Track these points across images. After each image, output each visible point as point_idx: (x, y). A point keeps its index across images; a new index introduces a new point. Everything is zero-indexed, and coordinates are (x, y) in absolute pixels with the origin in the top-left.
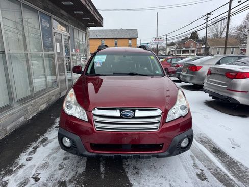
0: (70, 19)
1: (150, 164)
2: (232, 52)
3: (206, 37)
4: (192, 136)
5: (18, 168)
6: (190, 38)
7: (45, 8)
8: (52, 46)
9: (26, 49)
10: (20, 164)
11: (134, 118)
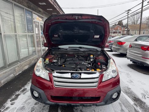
0: (45, 13)
1: (92, 109)
2: (144, 33)
3: (127, 24)
4: (120, 91)
5: (5, 110)
6: (118, 24)
7: (29, 7)
8: (33, 30)
9: (15, 32)
10: (7, 107)
11: (80, 78)
